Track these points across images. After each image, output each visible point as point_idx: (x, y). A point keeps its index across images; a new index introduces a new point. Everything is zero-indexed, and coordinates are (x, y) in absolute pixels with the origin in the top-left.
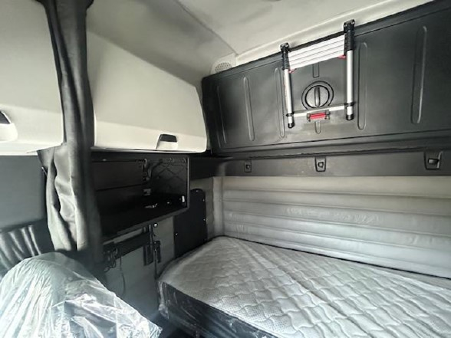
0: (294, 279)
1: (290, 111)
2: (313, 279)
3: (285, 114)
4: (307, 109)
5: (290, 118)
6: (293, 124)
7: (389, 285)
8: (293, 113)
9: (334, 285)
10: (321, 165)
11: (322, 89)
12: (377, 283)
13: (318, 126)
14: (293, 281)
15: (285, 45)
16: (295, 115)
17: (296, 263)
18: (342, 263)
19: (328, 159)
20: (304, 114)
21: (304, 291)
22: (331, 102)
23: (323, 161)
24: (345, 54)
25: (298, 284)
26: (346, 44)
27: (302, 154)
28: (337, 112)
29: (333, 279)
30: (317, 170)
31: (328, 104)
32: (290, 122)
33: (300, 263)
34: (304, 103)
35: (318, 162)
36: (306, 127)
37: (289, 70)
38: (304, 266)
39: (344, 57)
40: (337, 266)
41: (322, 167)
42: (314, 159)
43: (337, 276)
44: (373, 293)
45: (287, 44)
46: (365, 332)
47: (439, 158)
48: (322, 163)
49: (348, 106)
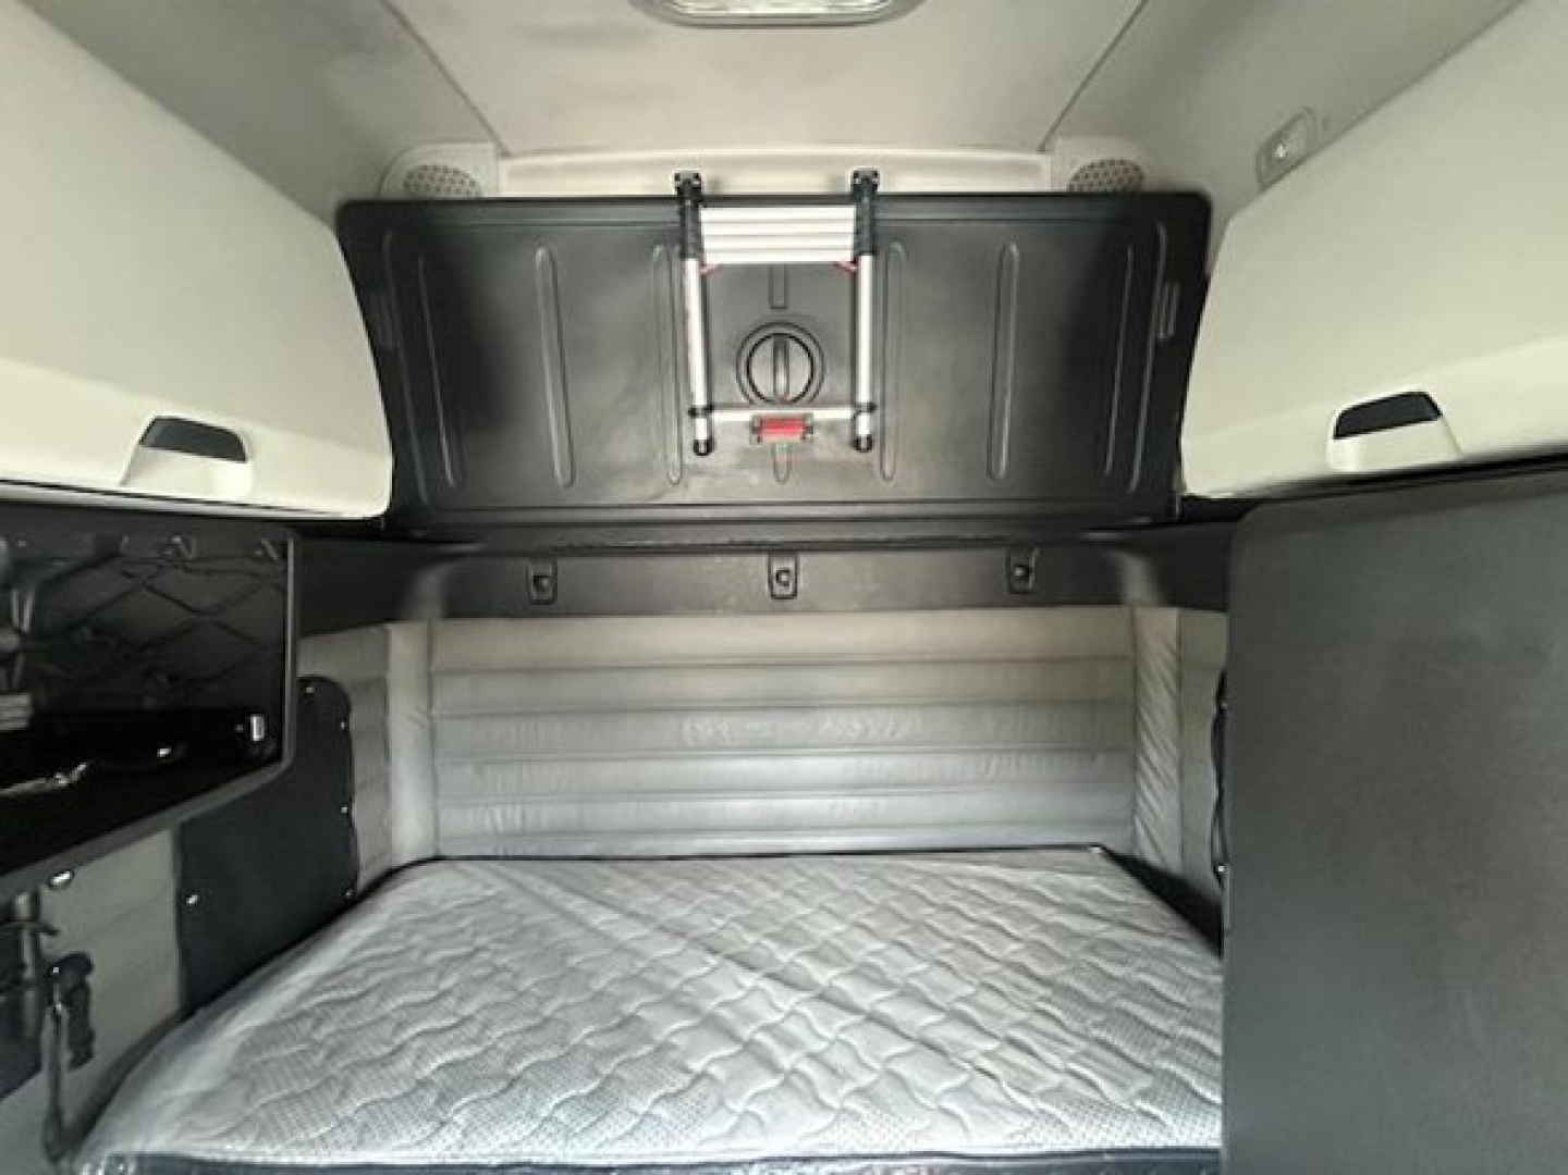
0: (713, 951)
1: (700, 401)
2: (770, 936)
3: (685, 407)
4: (751, 402)
5: (701, 423)
6: (710, 445)
7: (946, 896)
8: (709, 408)
9: (824, 934)
10: (784, 577)
11: (794, 347)
12: (922, 897)
13: (782, 458)
14: (713, 961)
15: (691, 177)
16: (717, 416)
17: (714, 897)
18: (842, 865)
19: (804, 559)
20: (745, 416)
21: (749, 980)
22: (817, 392)
23: (790, 565)
24: (855, 261)
25: (730, 964)
26: (858, 232)
27: (732, 544)
28: (832, 427)
29: (824, 919)
30: (773, 595)
31: (809, 397)
32: (702, 436)
33: (729, 896)
34: (744, 379)
35: (775, 570)
36: (746, 459)
37: (702, 264)
38: (742, 903)
39: (853, 268)
40: (831, 875)
41: (786, 584)
42: (764, 559)
43: (832, 905)
44: (918, 927)
45: (697, 177)
46: (908, 1038)
47: (1032, 563)
48: (787, 571)
49: (859, 412)
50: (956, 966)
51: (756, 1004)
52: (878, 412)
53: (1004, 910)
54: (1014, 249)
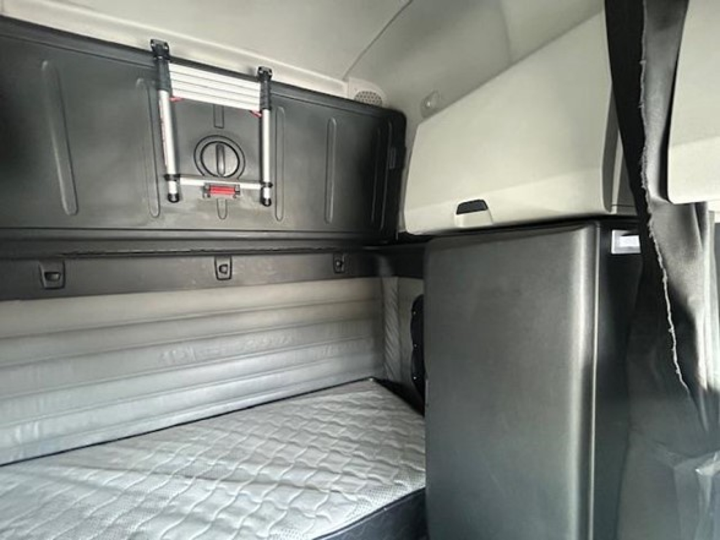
0: (190, 477)
1: (171, 171)
2: (222, 458)
4: (203, 175)
5: (172, 185)
6: (178, 197)
8: (177, 177)
9: (254, 448)
10: (224, 269)
11: (227, 149)
13: (222, 206)
14: (189, 482)
15: (162, 44)
16: (183, 181)
18: (260, 411)
19: (235, 259)
20: (201, 183)
21: (212, 486)
22: (241, 174)
23: (228, 263)
24: (261, 112)
25: (199, 480)
26: (262, 98)
27: (193, 251)
28: (249, 192)
29: (253, 441)
30: (218, 278)
31: (236, 176)
32: (173, 190)
33: (196, 442)
34: (199, 163)
35: (219, 264)
36: (200, 207)
37: (171, 96)
38: (207, 444)
39: (260, 115)
41: (226, 273)
42: (212, 259)
43: (256, 433)
45: (166, 44)
46: (299, 488)
47: (343, 260)
48: (226, 265)
49: (265, 187)
50: (319, 446)
51: (218, 499)
52: (273, 187)
53: (337, 415)
54: (334, 121)
